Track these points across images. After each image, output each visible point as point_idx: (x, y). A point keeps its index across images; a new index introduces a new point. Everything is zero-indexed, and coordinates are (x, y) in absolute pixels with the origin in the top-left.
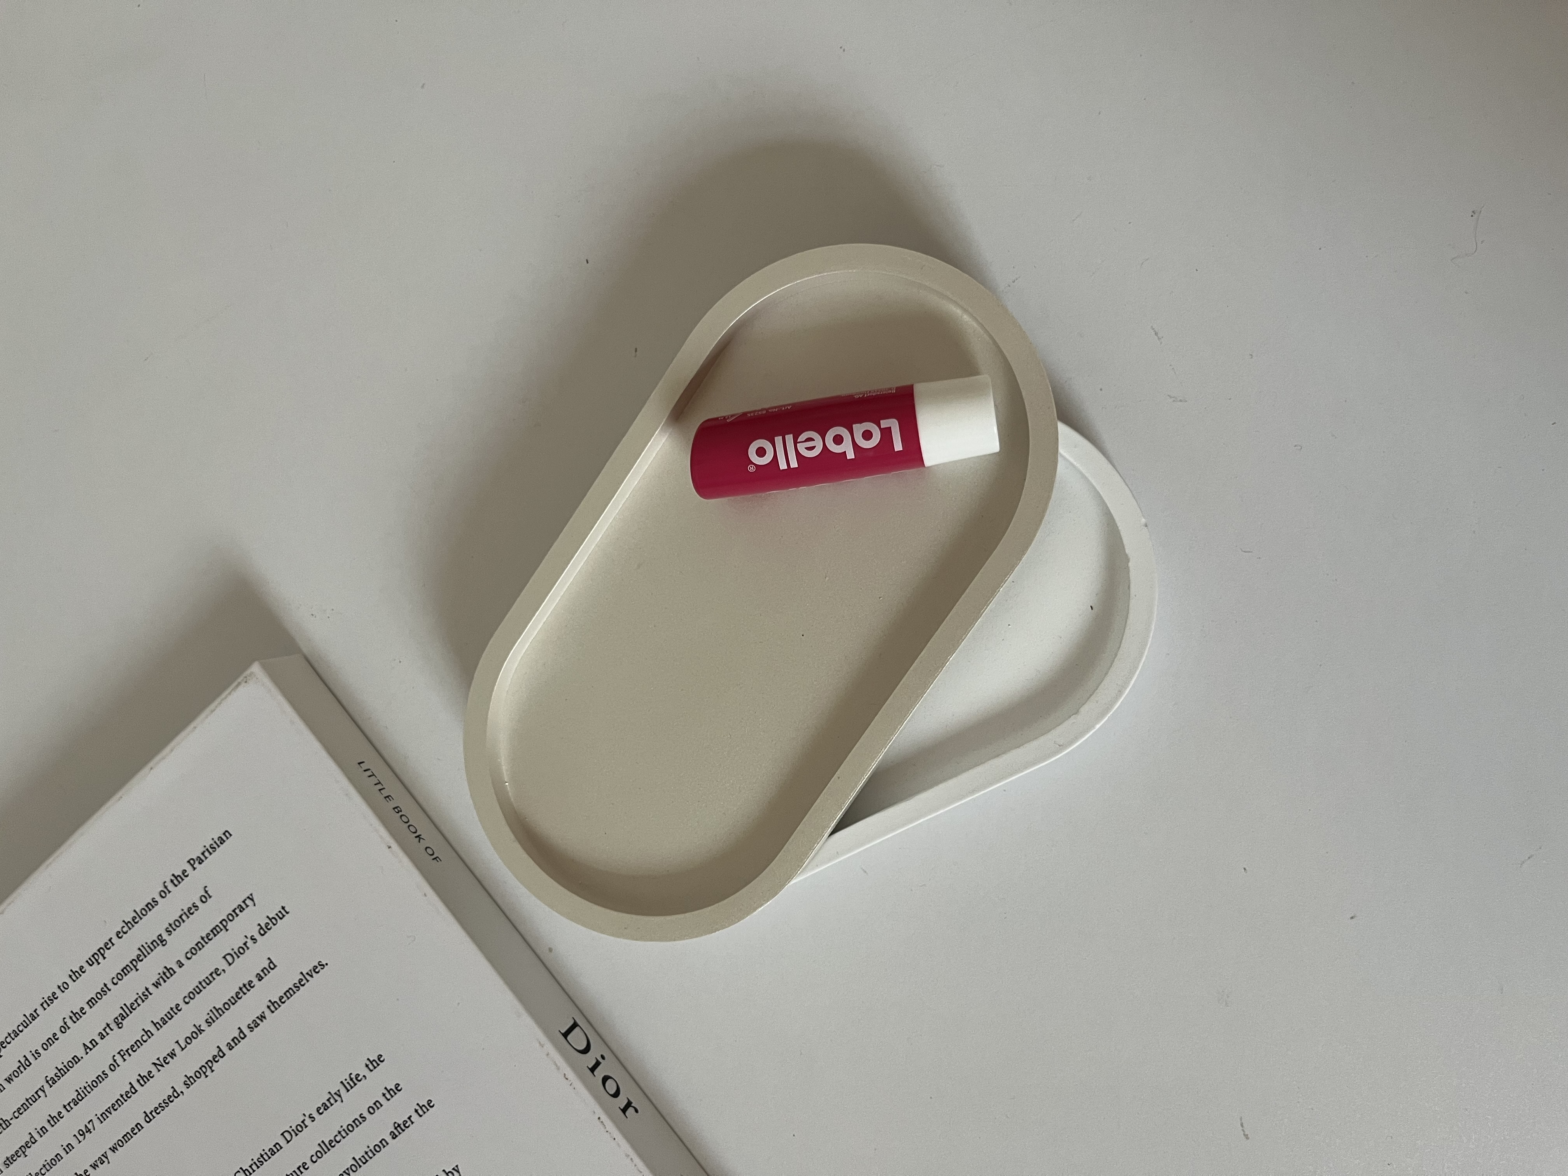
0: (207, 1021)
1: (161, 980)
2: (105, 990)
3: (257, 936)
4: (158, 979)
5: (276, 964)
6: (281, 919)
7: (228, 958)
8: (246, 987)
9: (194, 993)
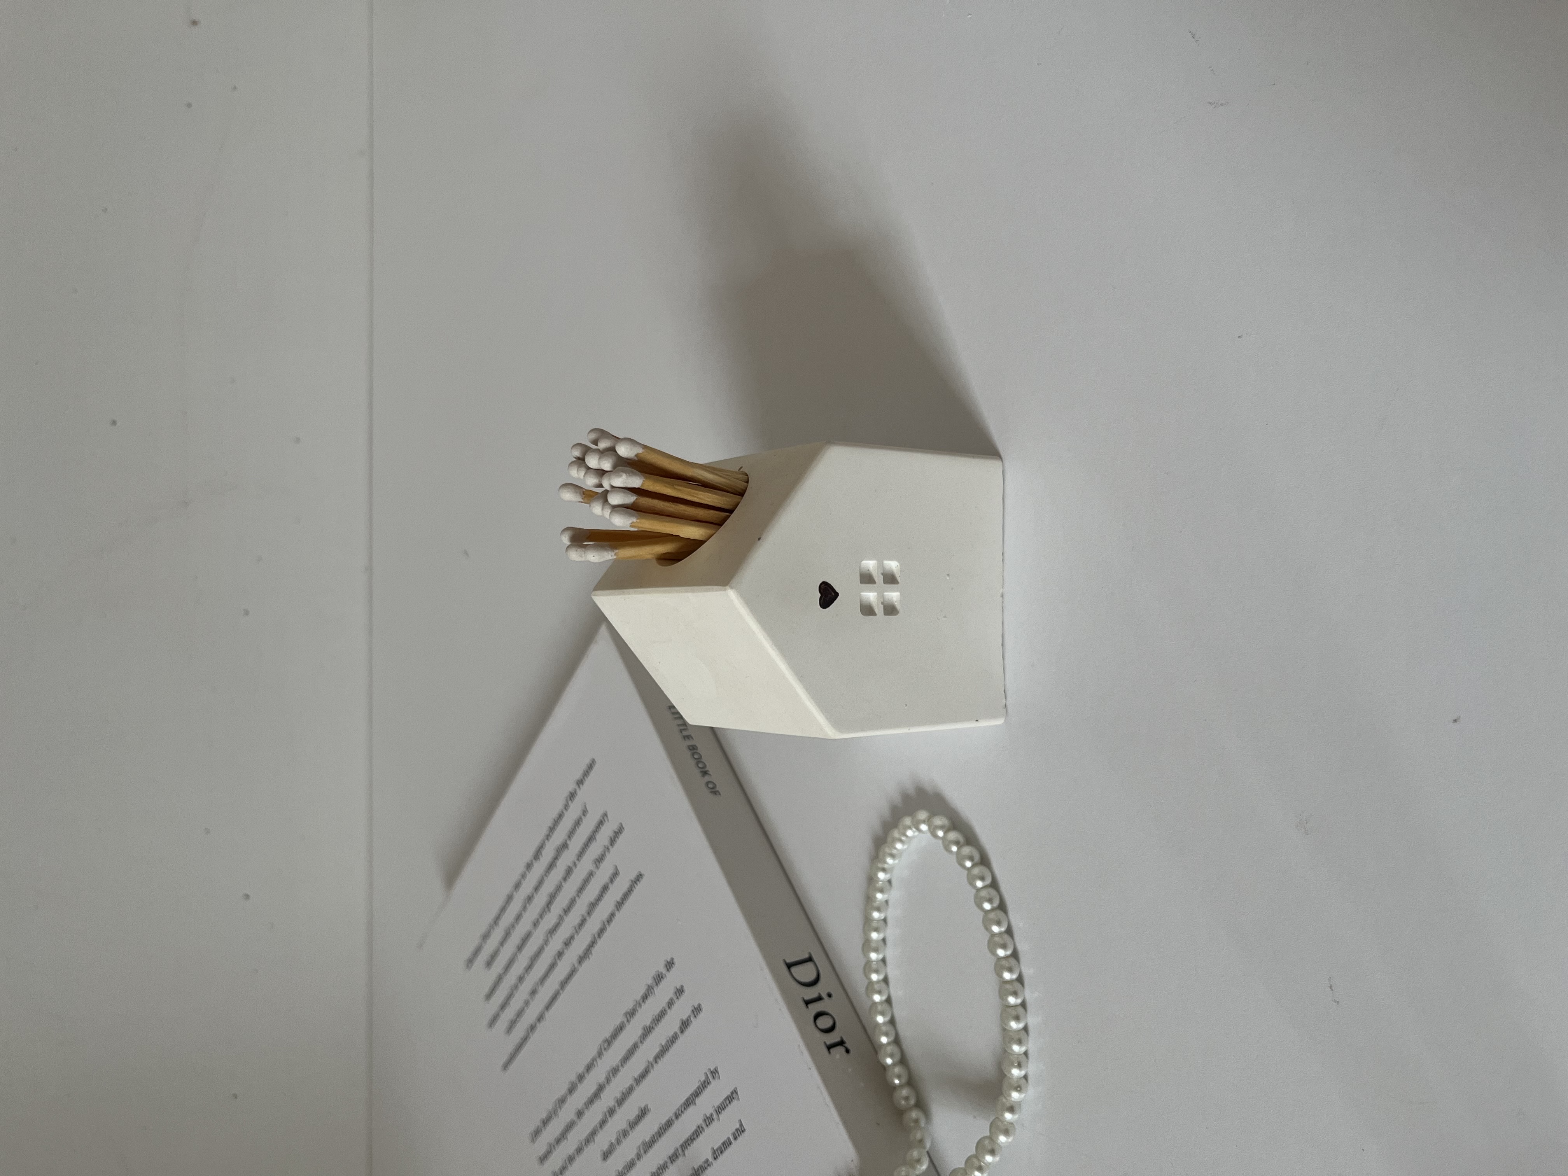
0: (589, 913)
2: (541, 882)
3: (610, 847)
4: (565, 875)
5: (619, 871)
6: (620, 832)
7: (597, 863)
8: (605, 889)
9: (581, 890)
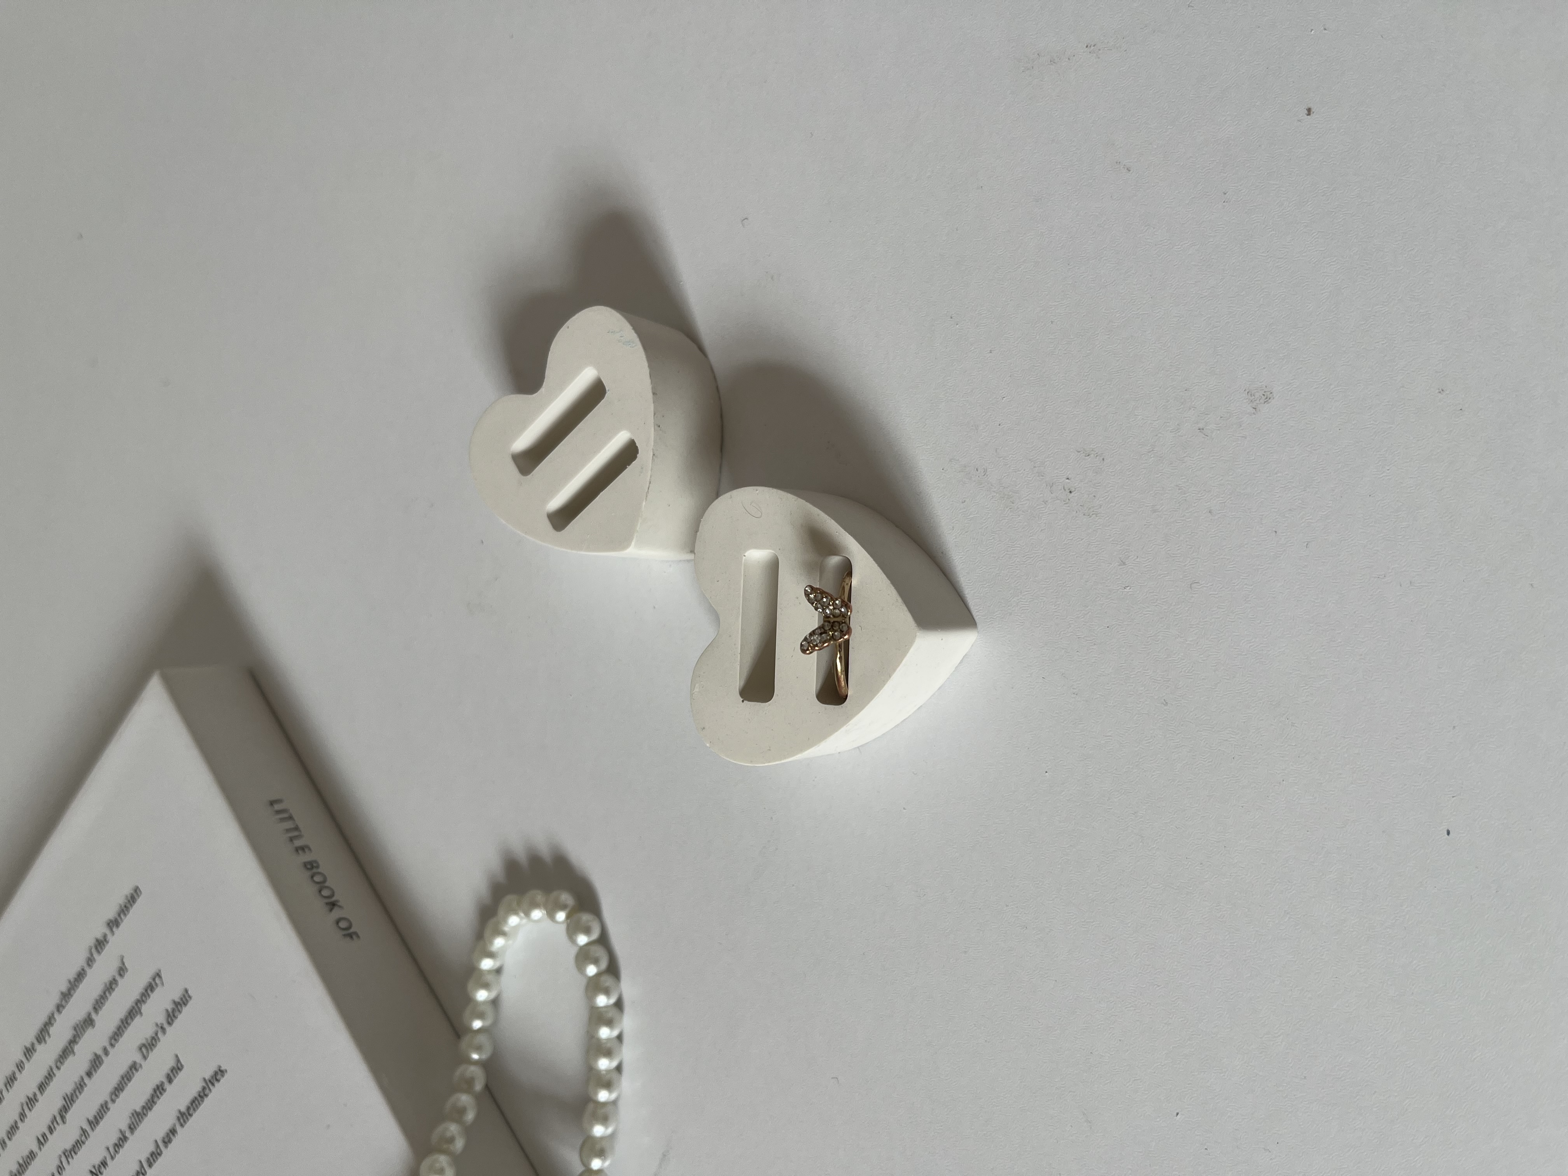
0: (130, 1127)
1: (93, 1069)
2: (50, 1076)
3: (166, 1026)
4: (91, 1069)
5: (183, 1064)
6: (184, 1004)
7: (144, 1050)
8: (159, 1090)
9: (118, 1090)
